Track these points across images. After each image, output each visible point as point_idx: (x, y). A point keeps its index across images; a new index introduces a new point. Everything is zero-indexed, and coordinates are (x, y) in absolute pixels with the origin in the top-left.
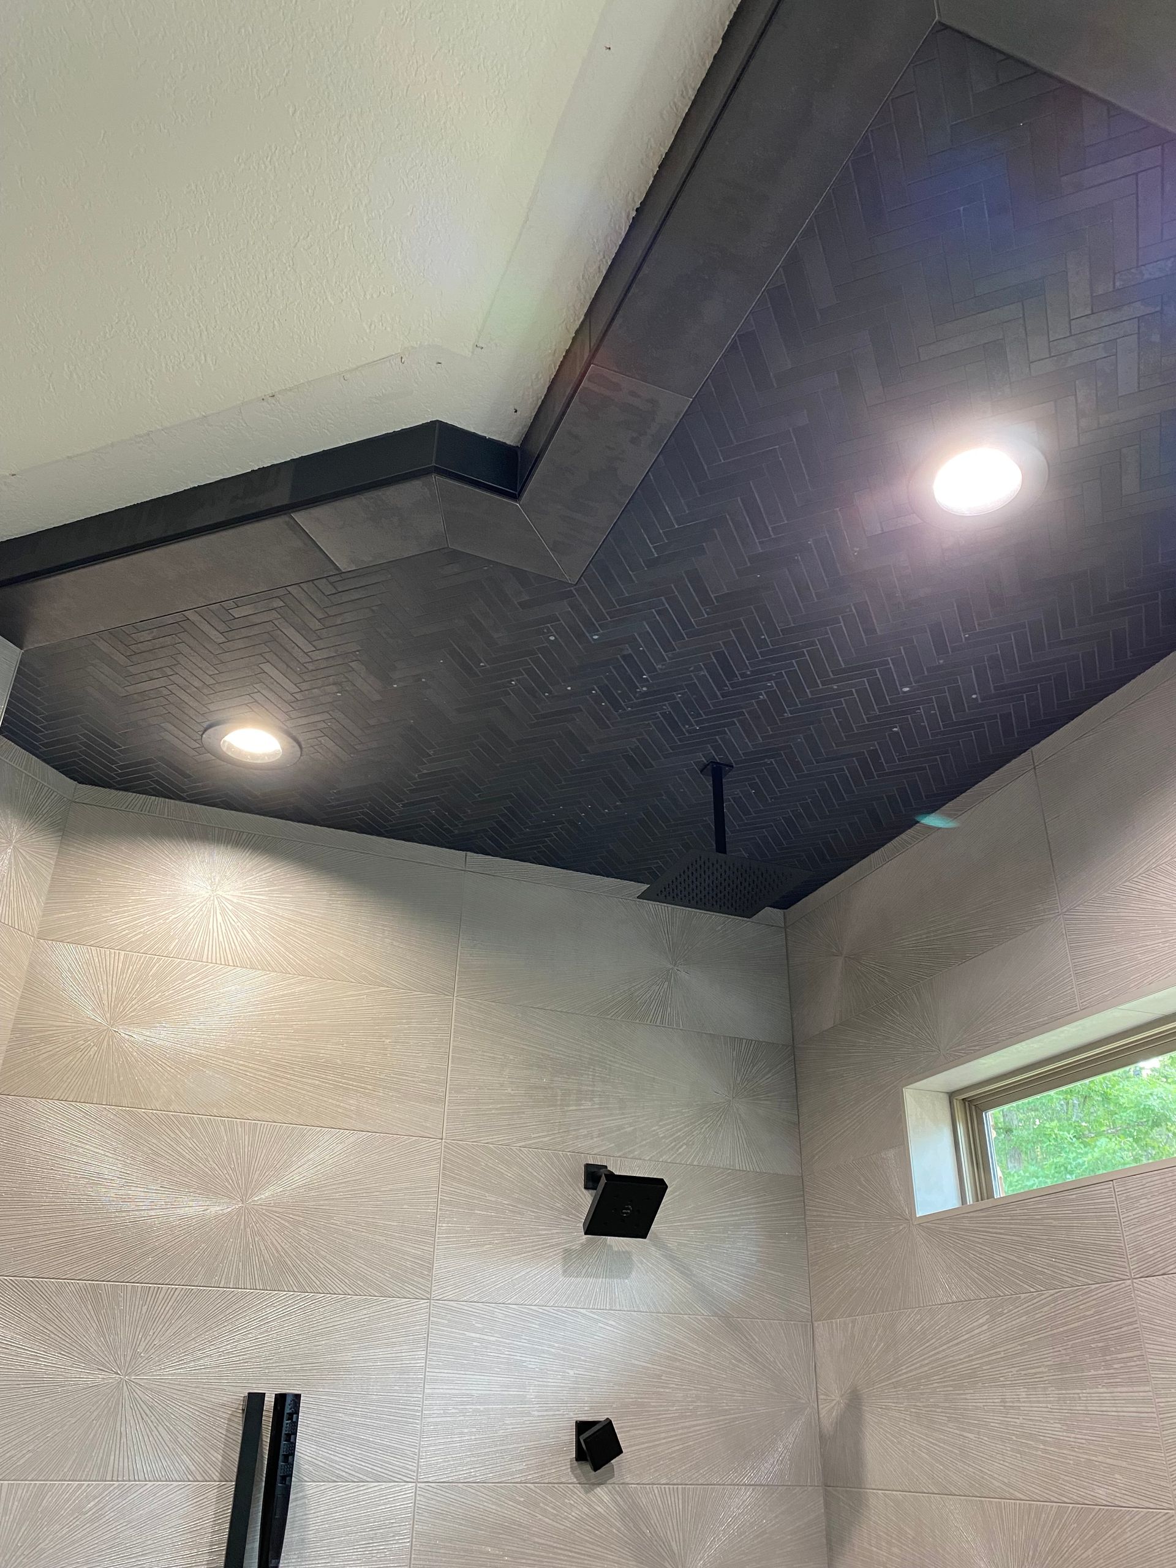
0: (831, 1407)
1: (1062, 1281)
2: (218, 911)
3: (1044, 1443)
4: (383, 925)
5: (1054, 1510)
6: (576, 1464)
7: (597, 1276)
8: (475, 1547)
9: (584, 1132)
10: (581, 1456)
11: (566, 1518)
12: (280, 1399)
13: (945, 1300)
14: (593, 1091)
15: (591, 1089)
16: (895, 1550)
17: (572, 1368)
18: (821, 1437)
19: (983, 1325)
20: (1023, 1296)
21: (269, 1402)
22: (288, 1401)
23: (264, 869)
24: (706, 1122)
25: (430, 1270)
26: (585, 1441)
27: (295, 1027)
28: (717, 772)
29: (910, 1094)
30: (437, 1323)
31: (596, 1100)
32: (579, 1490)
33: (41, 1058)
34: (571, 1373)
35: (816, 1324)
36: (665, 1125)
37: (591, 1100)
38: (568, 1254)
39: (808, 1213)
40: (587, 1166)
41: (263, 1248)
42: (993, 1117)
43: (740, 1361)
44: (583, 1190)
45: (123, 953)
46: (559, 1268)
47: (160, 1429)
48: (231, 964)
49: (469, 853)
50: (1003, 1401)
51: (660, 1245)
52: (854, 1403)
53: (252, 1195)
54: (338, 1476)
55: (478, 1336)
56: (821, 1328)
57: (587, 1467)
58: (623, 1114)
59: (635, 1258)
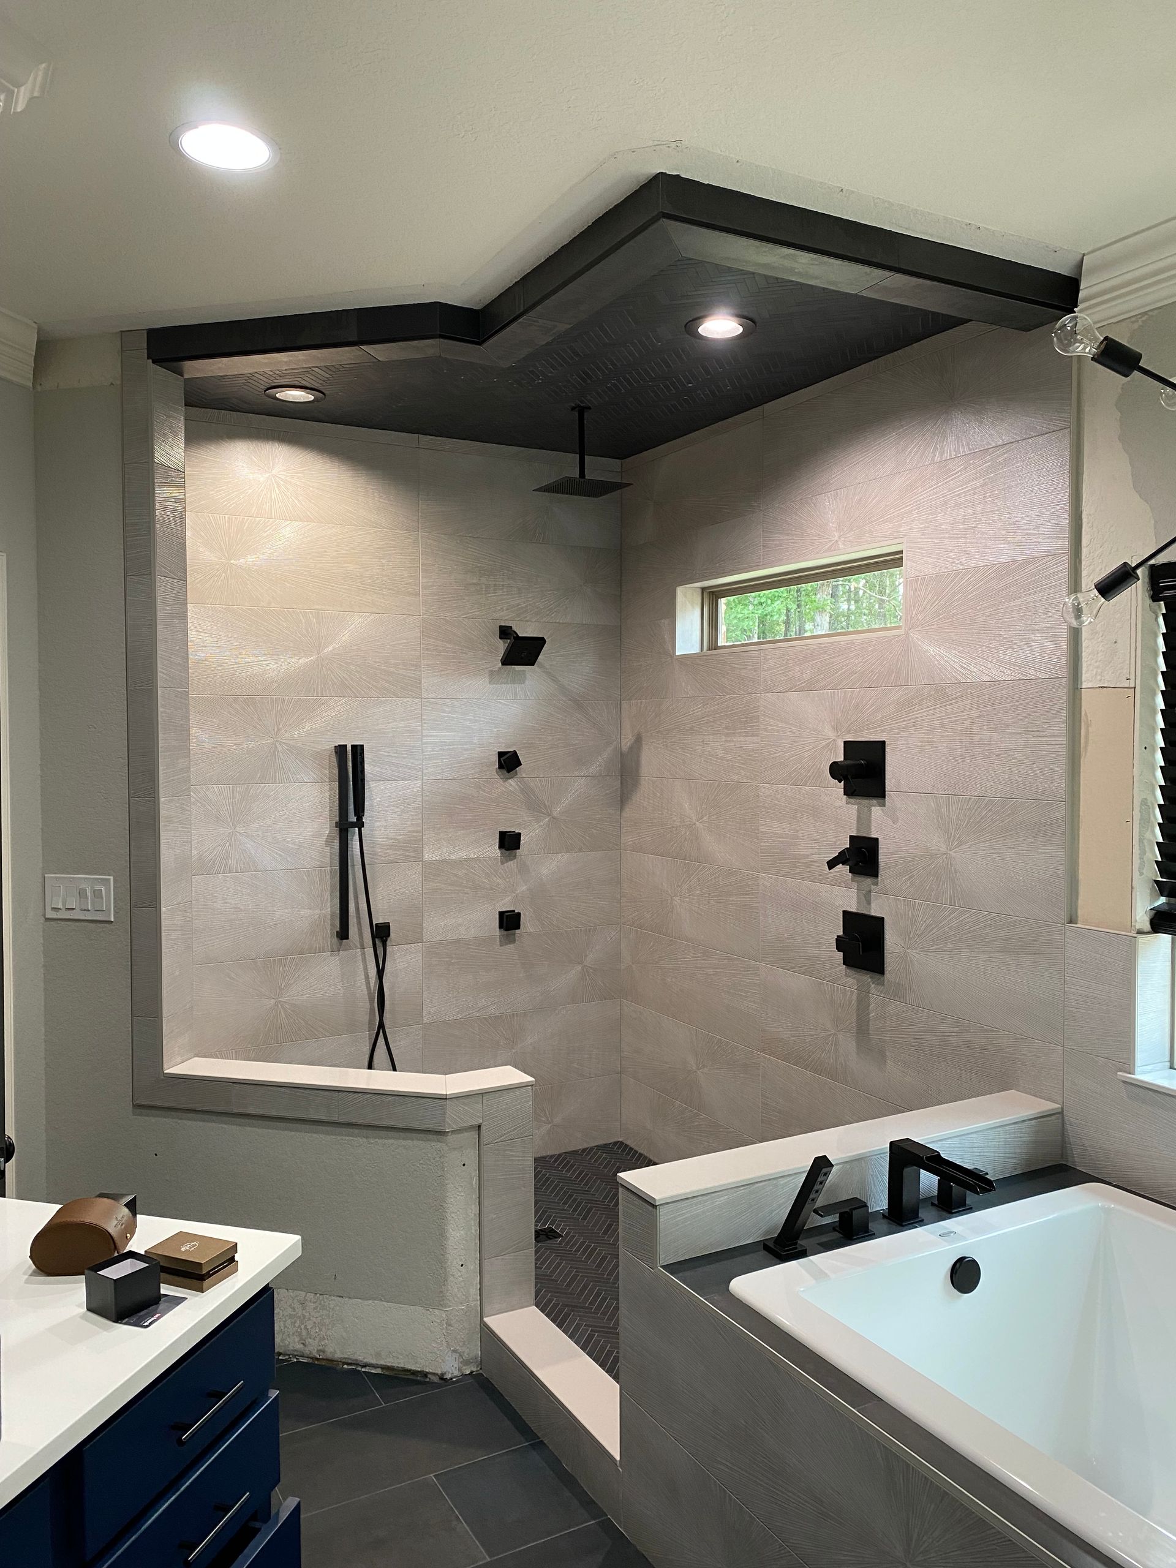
0: (627, 743)
1: (734, 692)
2: (276, 486)
3: (717, 758)
4: (372, 489)
5: (717, 785)
6: (498, 770)
7: (507, 683)
8: (452, 806)
9: (499, 608)
10: (501, 766)
11: (495, 793)
12: (353, 746)
13: (684, 696)
14: (503, 585)
15: (502, 583)
16: (652, 802)
17: (495, 728)
18: (621, 754)
19: (699, 708)
20: (717, 697)
21: (349, 748)
22: (359, 748)
23: (298, 456)
24: (567, 599)
25: (420, 684)
26: (504, 760)
27: (331, 556)
28: (582, 411)
29: (680, 591)
30: (425, 710)
31: (505, 590)
32: (501, 781)
33: (196, 581)
34: (495, 730)
35: (622, 702)
36: (543, 602)
37: (502, 589)
38: (491, 673)
39: (622, 646)
40: (501, 627)
41: (333, 677)
42: (723, 602)
43: (581, 721)
44: (499, 640)
45: (227, 516)
46: (487, 680)
47: (297, 761)
48: (288, 519)
49: (420, 436)
50: (703, 741)
51: (542, 666)
52: (638, 740)
53: (323, 650)
54: (384, 778)
55: (446, 714)
56: (625, 704)
57: (505, 771)
58: (521, 597)
59: (528, 676)
